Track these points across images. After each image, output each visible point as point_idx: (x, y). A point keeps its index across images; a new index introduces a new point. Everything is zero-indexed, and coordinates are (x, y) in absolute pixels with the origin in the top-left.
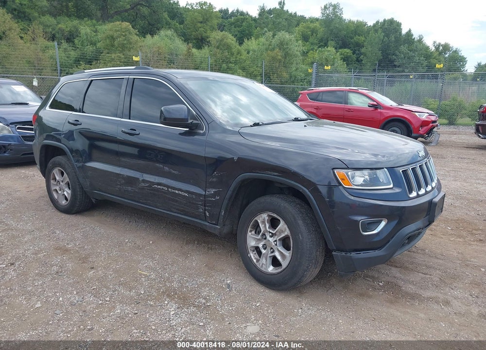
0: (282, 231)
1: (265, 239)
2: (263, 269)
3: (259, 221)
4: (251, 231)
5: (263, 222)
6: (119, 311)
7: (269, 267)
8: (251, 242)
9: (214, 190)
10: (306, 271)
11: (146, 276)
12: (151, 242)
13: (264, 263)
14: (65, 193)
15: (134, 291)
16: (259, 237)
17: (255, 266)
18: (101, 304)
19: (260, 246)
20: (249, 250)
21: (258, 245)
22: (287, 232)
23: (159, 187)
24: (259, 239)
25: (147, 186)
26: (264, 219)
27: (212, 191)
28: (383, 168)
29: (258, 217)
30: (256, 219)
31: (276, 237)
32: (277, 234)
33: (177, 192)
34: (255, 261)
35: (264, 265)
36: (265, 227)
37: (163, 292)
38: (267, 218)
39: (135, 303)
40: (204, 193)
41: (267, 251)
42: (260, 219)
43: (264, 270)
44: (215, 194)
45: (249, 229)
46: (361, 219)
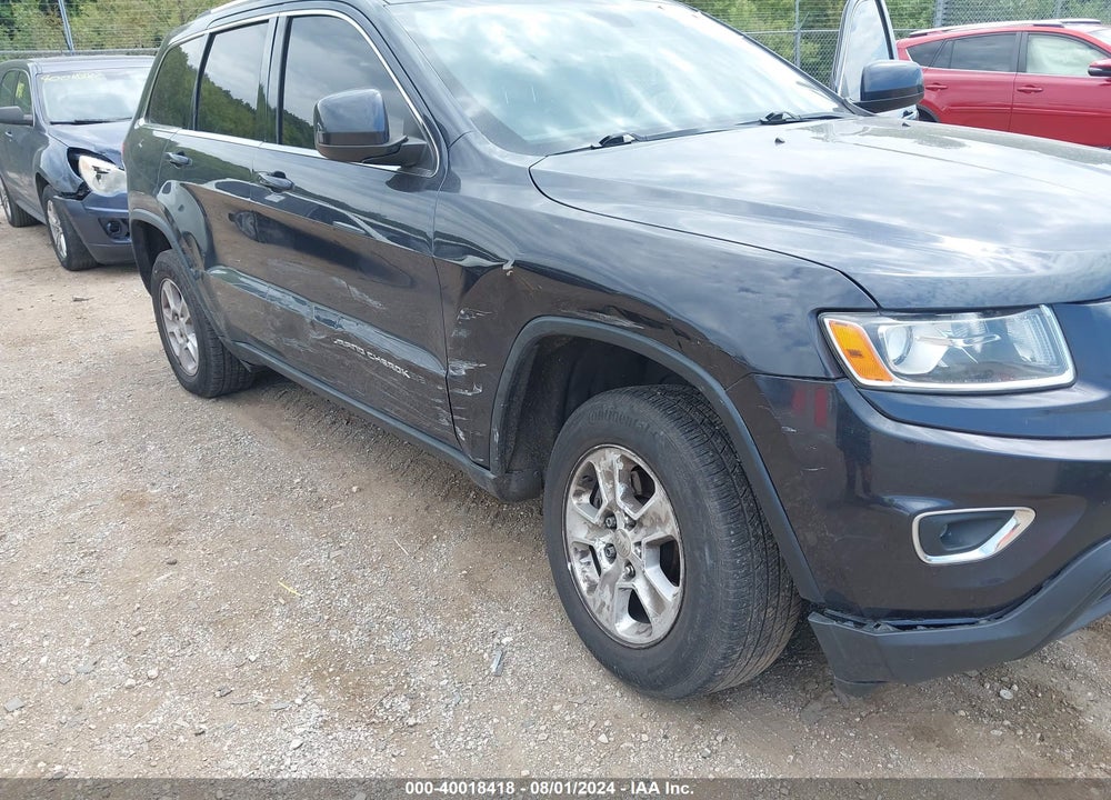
0: (658, 521)
1: (614, 527)
2: (602, 619)
3: (598, 470)
4: (578, 494)
5: (609, 476)
6: (161, 718)
7: (618, 618)
8: (578, 532)
9: (465, 366)
10: (722, 666)
11: (289, 599)
12: (354, 489)
13: (607, 602)
14: (189, 345)
15: (234, 651)
16: (596, 519)
17: (583, 603)
18: (130, 688)
19: (599, 547)
20: (572, 551)
21: (591, 543)
22: (670, 529)
23: (348, 344)
24: (595, 527)
25: (321, 340)
26: (612, 467)
27: (462, 368)
28: (1036, 306)
29: (595, 455)
30: (590, 459)
31: (643, 531)
32: (646, 522)
33: (384, 362)
34: (584, 586)
35: (605, 609)
36: (614, 492)
37: (309, 660)
38: (620, 466)
39: (218, 694)
40: (442, 373)
41: (618, 566)
42: (602, 463)
43: (606, 624)
44: (471, 377)
45: (573, 488)
46: (920, 508)
